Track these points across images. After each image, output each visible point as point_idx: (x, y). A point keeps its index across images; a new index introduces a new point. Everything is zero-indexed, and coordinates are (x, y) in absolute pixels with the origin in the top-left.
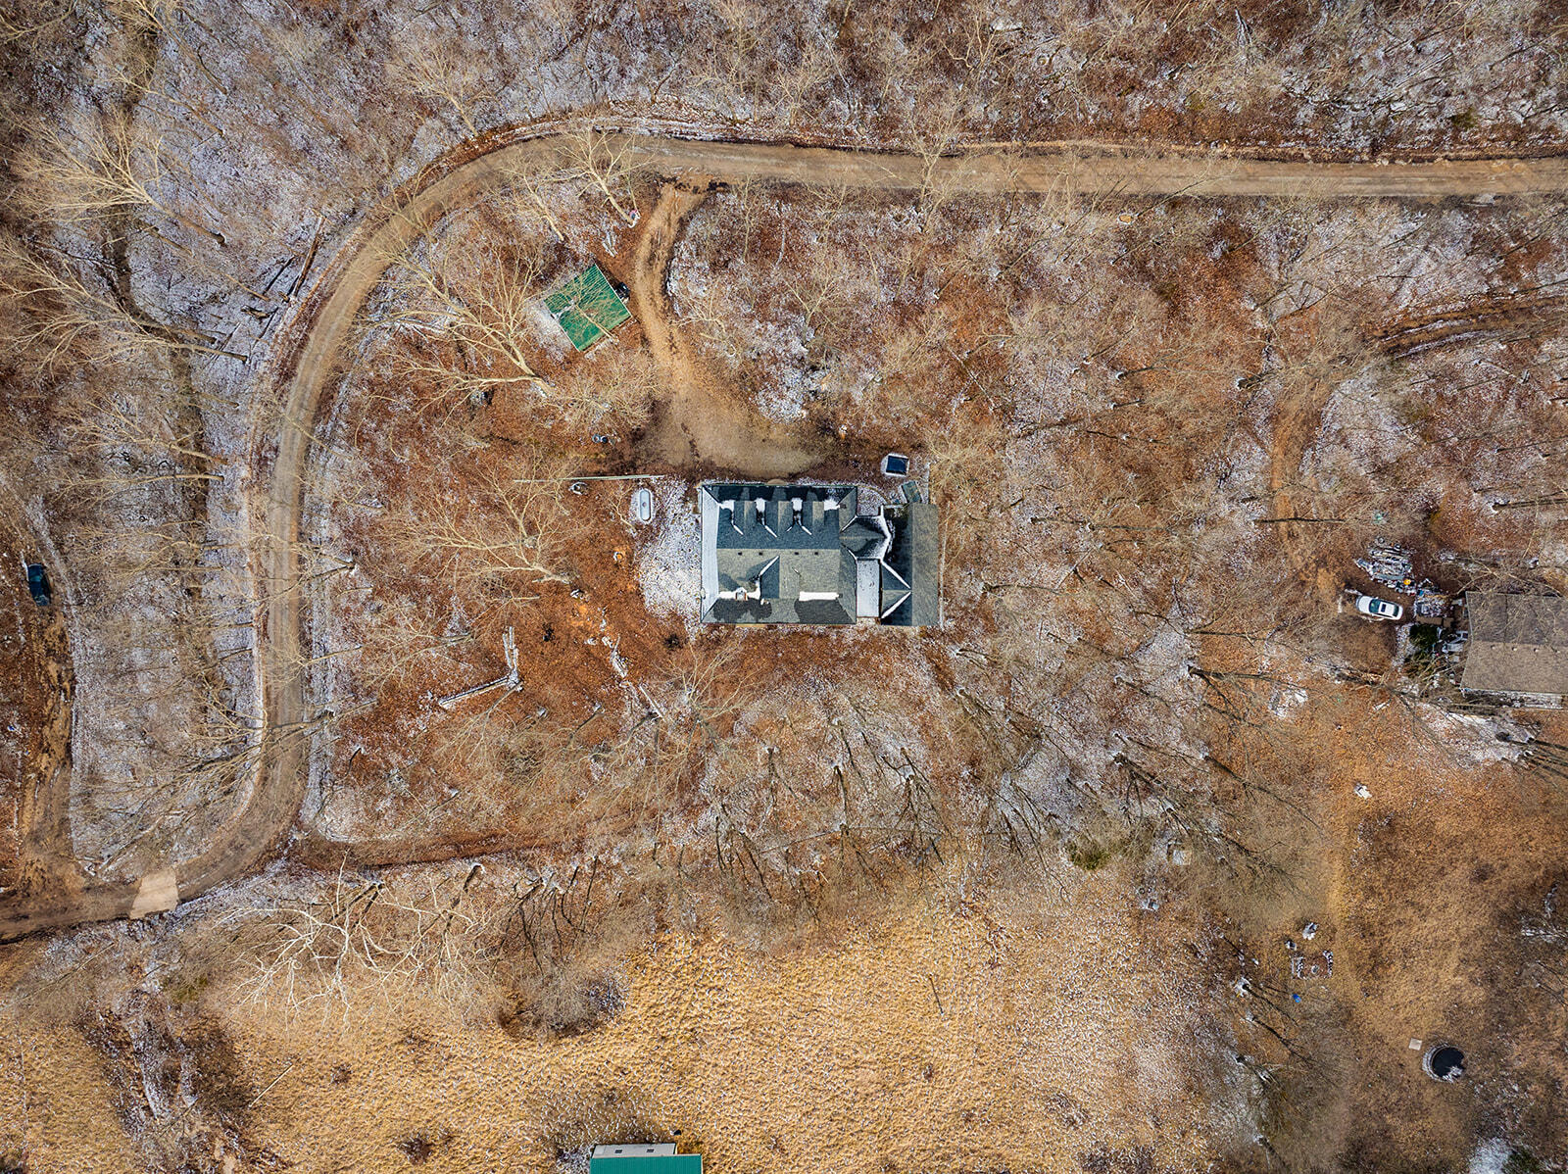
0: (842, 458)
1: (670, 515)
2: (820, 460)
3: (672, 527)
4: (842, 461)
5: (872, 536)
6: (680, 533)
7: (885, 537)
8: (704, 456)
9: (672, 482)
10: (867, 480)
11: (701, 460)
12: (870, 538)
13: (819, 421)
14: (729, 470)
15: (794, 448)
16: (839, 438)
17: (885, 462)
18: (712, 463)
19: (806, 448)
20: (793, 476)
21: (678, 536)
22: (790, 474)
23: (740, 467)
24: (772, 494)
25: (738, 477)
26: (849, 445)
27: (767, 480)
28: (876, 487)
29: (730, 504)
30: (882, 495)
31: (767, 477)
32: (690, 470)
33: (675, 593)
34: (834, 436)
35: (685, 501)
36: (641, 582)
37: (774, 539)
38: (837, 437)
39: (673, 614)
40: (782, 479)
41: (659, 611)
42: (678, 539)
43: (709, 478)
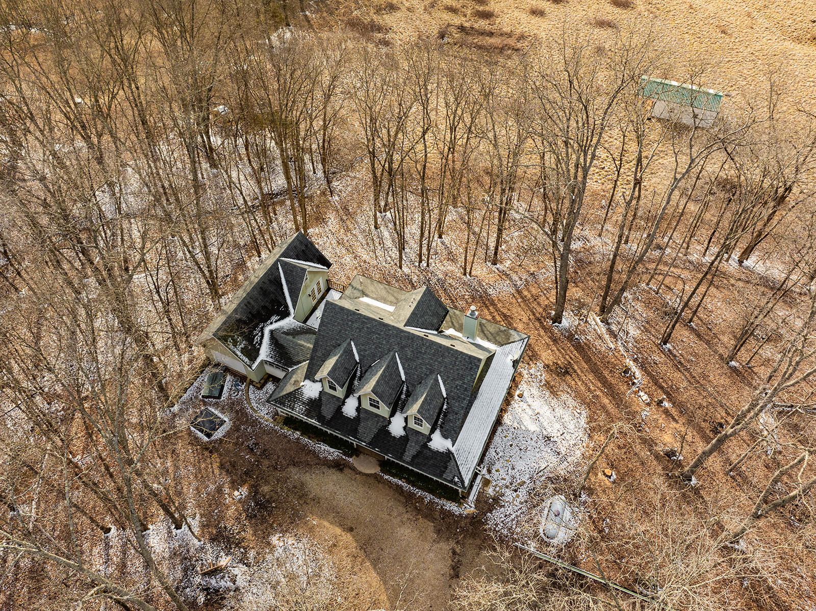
0: (266, 462)
1: (523, 493)
2: (293, 470)
3: (525, 478)
4: (268, 457)
5: (285, 340)
6: (518, 468)
7: (272, 332)
8: (445, 547)
9: (505, 532)
10: (255, 423)
11: (452, 544)
12: (290, 338)
13: (263, 520)
14: (418, 511)
15: (317, 500)
16: (252, 486)
17: (219, 434)
18: (438, 532)
19: (301, 493)
20: (338, 466)
21: (520, 465)
22: (341, 470)
23: (401, 509)
24: (376, 436)
25: (410, 496)
26: (246, 473)
27: (375, 476)
28: (250, 411)
29: (438, 443)
30: (248, 399)
31: (371, 480)
32: (474, 535)
33: (545, 411)
34: (256, 493)
35: (496, 500)
36: (586, 438)
37: (402, 349)
38: (255, 491)
39: (554, 394)
40: (353, 469)
41: (571, 402)
42: (521, 462)
43: (450, 514)
